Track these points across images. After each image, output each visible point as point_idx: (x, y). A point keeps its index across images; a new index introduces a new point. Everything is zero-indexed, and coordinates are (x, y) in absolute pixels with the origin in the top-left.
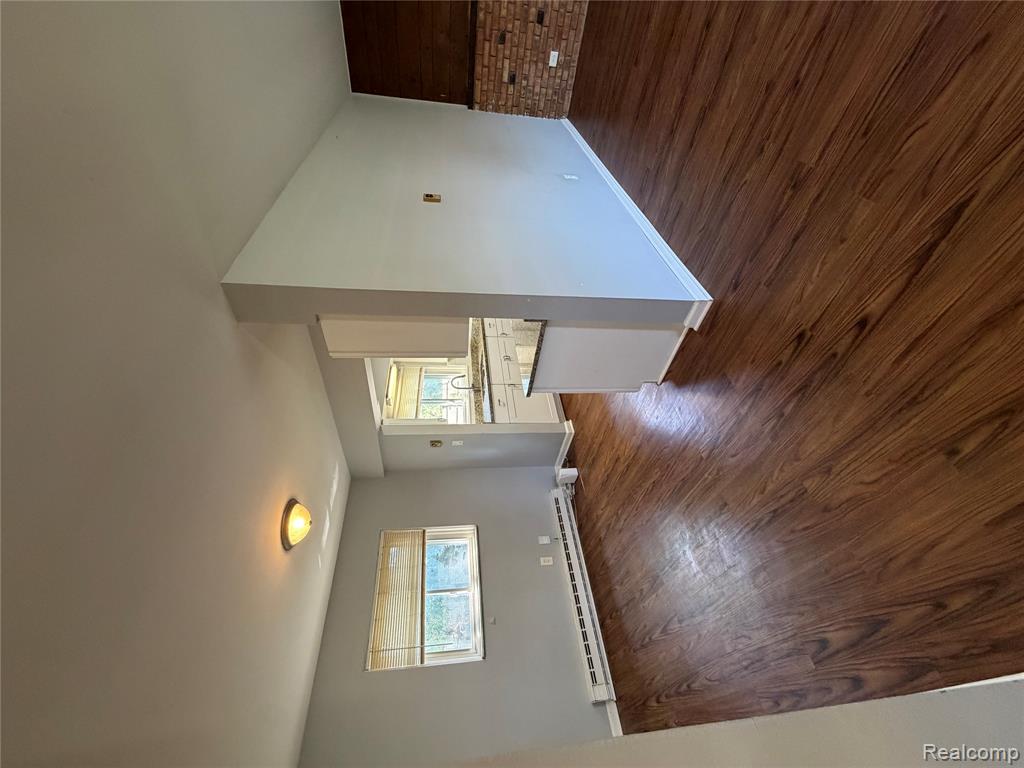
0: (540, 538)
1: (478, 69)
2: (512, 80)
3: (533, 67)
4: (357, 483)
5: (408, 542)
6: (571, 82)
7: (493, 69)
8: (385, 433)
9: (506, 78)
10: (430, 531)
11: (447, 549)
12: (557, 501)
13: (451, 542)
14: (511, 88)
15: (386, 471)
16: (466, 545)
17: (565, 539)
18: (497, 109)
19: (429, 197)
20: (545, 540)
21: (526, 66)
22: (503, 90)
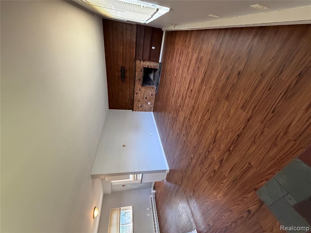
0: (147, 209)
1: (134, 105)
2: (141, 107)
3: (145, 105)
4: (105, 196)
5: (116, 211)
6: (153, 106)
7: (137, 105)
8: (113, 184)
9: (140, 106)
10: (122, 208)
11: (125, 213)
12: (151, 198)
13: (126, 211)
14: (141, 108)
15: (112, 192)
16: (130, 211)
17: (153, 209)
18: (138, 111)
19: (124, 146)
20: (148, 209)
21: (144, 105)
22: (139, 108)
